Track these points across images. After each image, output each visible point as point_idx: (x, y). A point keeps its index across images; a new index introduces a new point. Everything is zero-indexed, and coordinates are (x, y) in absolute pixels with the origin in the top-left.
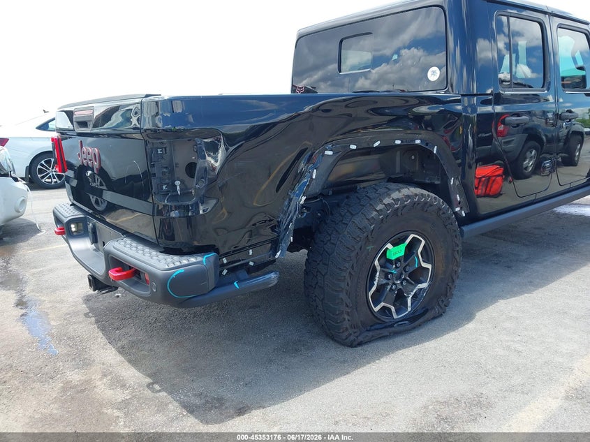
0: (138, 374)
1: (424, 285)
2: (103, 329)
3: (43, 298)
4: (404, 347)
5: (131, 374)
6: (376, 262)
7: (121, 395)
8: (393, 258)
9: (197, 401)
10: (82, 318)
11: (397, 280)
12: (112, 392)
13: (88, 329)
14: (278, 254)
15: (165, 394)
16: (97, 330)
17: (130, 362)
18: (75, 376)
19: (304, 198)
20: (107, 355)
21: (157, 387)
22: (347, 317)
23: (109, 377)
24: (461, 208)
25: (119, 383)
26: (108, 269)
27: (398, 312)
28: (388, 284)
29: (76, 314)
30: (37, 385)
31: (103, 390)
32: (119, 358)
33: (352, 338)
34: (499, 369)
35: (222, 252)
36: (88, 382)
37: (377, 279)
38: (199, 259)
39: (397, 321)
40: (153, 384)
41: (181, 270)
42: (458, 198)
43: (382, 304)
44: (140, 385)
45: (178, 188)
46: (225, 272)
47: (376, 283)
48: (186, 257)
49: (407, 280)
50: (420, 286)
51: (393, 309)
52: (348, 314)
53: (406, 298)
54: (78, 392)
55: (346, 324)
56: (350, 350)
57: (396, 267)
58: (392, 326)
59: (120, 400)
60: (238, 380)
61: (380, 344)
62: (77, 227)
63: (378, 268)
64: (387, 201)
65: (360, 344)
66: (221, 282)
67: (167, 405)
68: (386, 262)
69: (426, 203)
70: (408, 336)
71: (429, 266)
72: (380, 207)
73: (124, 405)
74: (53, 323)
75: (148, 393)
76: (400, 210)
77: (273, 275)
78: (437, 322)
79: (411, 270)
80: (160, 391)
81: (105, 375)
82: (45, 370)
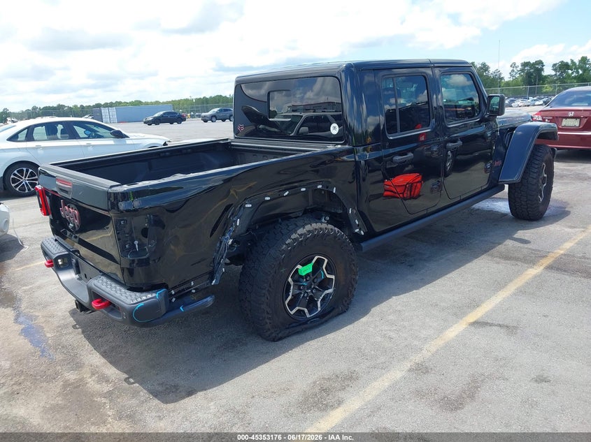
0: (117, 372)
1: (330, 291)
2: (88, 338)
3: (37, 314)
4: (312, 339)
5: (112, 372)
6: (290, 280)
7: (106, 388)
8: (304, 274)
9: (160, 389)
10: (71, 329)
11: (308, 289)
12: (99, 385)
13: (76, 338)
14: (214, 282)
15: (137, 385)
16: (84, 339)
17: (111, 363)
18: (72, 376)
19: (231, 241)
20: (94, 359)
21: (132, 380)
22: (268, 321)
23: (97, 375)
24: (360, 229)
25: (104, 379)
26: (91, 300)
27: (310, 312)
28: (301, 293)
29: (65, 326)
30: (44, 384)
31: (93, 384)
32: (103, 360)
33: (274, 335)
34: (373, 352)
35: (170, 287)
36: (82, 380)
37: (291, 291)
38: (154, 295)
39: (309, 319)
40: (128, 378)
41: (142, 304)
42: (357, 223)
43: (297, 308)
44: (120, 380)
45: (137, 246)
46: (174, 300)
47: (291, 294)
48: (144, 294)
49: (316, 288)
50: (327, 292)
51: (306, 310)
52: (269, 319)
53: (316, 302)
54: (75, 388)
55: (268, 326)
56: (273, 344)
57: (307, 280)
58: (305, 323)
59: (105, 391)
60: (189, 372)
61: (294, 338)
62: (63, 261)
63: (292, 283)
64: (294, 236)
65: (280, 339)
66: (171, 308)
67: (138, 392)
68: (298, 278)
69: (324, 234)
70: (317, 330)
71: (333, 277)
72: (289, 241)
73: (109, 395)
74: (48, 335)
75: (125, 385)
76: (304, 242)
77: (209, 299)
78: (341, 317)
79: (319, 281)
80: (133, 383)
81: (93, 374)
82: (48, 373)
